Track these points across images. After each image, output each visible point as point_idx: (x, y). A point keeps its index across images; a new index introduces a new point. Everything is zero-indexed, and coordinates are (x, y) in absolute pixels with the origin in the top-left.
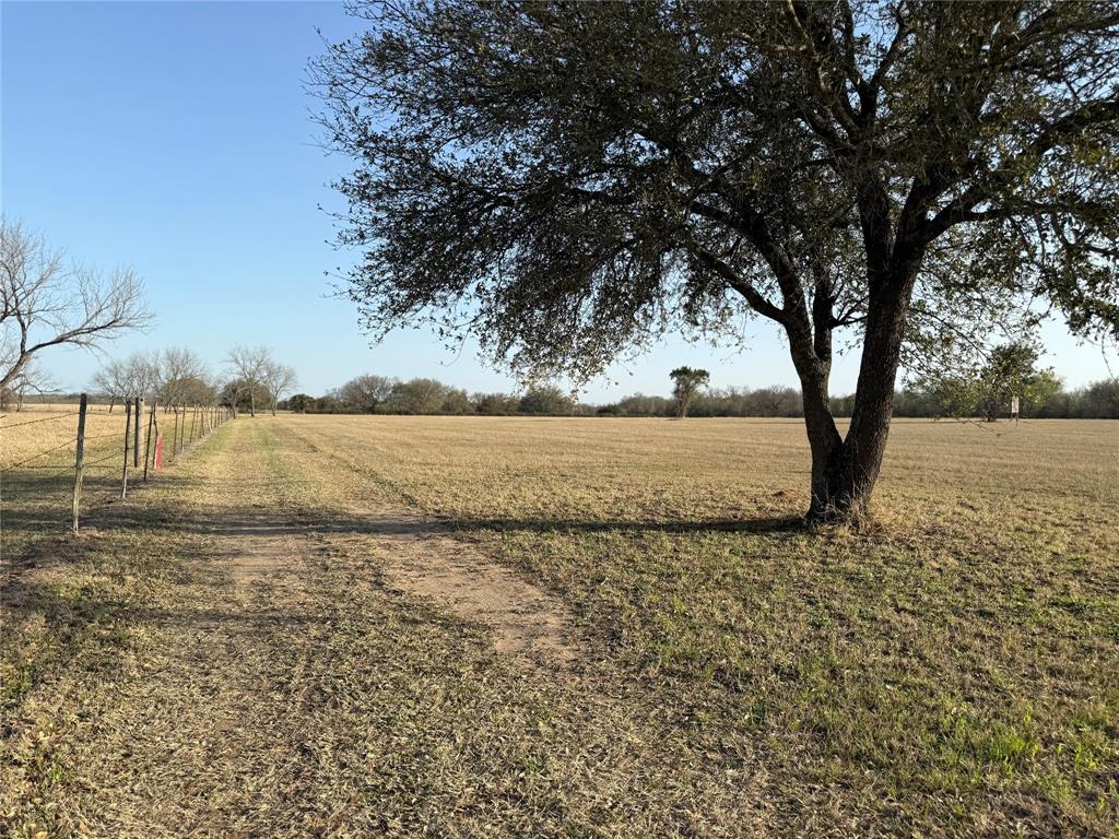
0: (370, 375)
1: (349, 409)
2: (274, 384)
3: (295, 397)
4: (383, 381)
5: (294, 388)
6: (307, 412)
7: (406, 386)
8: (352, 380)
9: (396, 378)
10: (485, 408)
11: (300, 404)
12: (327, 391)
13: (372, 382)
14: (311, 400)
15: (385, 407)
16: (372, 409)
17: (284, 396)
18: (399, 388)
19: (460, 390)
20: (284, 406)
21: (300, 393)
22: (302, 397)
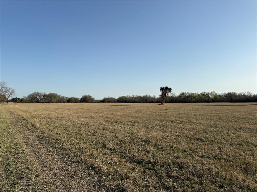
0: (37, 92)
1: (30, 102)
2: (7, 94)
3: (14, 98)
4: (40, 94)
5: (14, 95)
6: (18, 103)
7: (47, 95)
8: (31, 93)
9: (45, 93)
10: (69, 101)
11: (15, 101)
12: (23, 97)
13: (37, 94)
14: (19, 99)
15: (41, 101)
16: (38, 102)
17: (11, 98)
18: (45, 96)
19: (63, 96)
20: (10, 101)
21: (15, 97)
22: (16, 98)
